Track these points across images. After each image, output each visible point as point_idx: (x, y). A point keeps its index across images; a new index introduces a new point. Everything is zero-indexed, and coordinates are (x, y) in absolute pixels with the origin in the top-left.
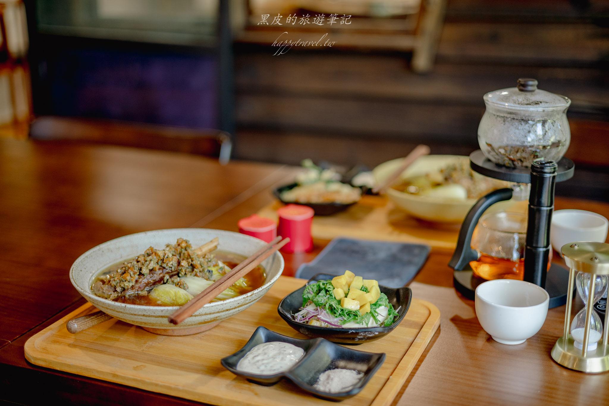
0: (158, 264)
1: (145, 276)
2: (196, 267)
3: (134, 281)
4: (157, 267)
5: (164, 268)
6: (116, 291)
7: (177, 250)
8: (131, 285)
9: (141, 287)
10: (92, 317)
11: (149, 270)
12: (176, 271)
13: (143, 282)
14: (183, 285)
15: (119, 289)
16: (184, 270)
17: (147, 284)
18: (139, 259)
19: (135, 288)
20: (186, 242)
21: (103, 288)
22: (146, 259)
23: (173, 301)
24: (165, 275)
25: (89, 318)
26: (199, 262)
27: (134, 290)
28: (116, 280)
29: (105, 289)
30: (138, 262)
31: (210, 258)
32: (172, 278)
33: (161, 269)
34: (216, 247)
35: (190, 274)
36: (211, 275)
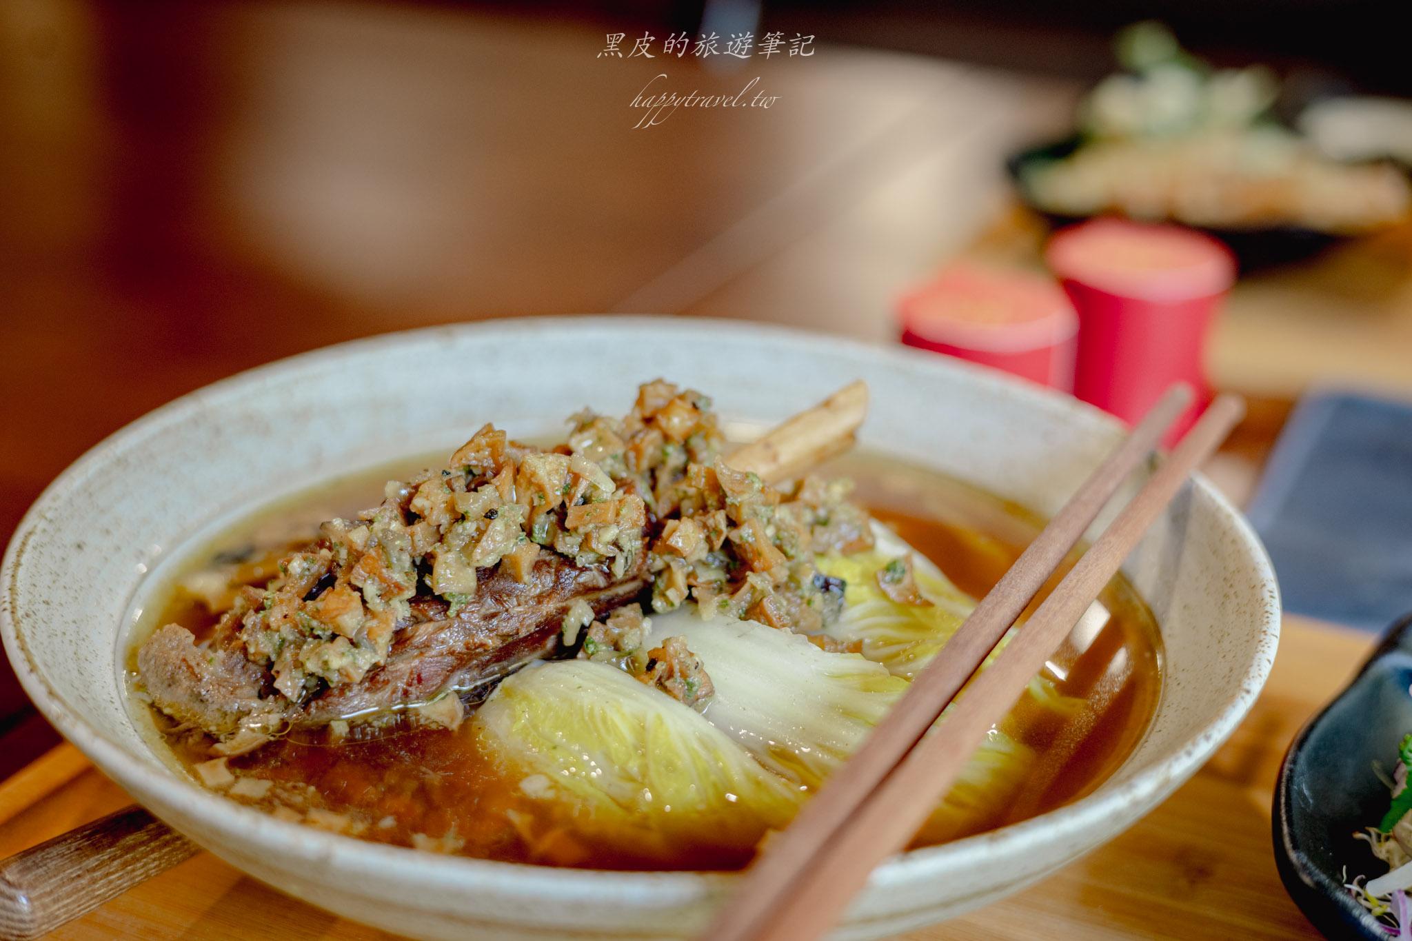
0: (530, 534)
1: (452, 612)
2: (756, 564)
3: (384, 640)
4: (528, 554)
5: (569, 561)
6: (276, 692)
7: (638, 451)
8: (367, 667)
9: (423, 676)
10: (130, 840)
11: (478, 569)
12: (634, 578)
13: (437, 649)
14: (684, 675)
15: (290, 684)
16: (680, 579)
17: (463, 660)
18: (418, 503)
19: (386, 682)
20: (695, 406)
21: (197, 670)
22: (461, 509)
23: (628, 786)
24: (570, 603)
25: (111, 845)
26: (770, 531)
27: (384, 694)
28: (274, 625)
29: (207, 677)
30: (411, 518)
31: (824, 504)
32: (609, 622)
33: (548, 564)
34: (851, 436)
35: (716, 600)
36: (835, 607)
